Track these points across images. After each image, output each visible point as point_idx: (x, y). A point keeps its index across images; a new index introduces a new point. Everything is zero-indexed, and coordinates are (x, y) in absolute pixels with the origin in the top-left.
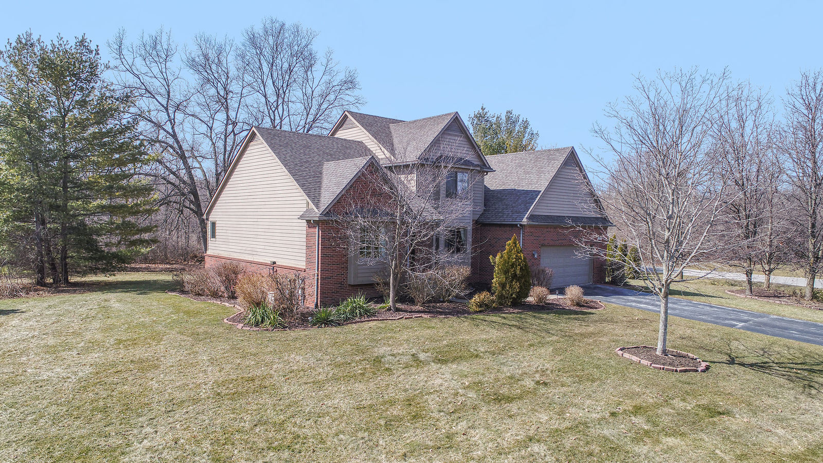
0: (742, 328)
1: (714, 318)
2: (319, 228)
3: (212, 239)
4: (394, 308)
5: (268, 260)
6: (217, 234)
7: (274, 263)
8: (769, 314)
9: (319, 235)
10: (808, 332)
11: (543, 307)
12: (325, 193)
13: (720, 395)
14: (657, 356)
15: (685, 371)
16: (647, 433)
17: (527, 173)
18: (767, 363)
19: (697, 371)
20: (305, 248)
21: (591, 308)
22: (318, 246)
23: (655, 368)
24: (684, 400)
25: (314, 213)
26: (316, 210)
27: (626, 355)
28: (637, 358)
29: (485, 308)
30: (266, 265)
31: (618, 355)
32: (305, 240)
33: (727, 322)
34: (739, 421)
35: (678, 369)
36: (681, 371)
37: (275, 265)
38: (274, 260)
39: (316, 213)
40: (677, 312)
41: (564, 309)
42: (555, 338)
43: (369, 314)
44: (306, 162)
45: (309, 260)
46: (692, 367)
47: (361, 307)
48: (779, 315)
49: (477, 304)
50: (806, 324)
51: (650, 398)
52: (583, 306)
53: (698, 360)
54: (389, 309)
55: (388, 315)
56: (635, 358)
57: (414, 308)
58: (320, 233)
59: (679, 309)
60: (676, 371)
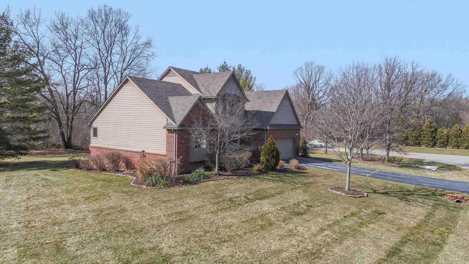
0: (369, 176)
1: (356, 172)
2: (176, 133)
3: (94, 138)
4: (218, 174)
5: (139, 150)
6: (98, 135)
7: (144, 151)
8: (376, 169)
9: (176, 137)
10: (394, 177)
11: (285, 171)
12: (176, 114)
13: (377, 206)
14: (346, 191)
15: (360, 197)
16: (361, 223)
17: (264, 102)
18: (387, 192)
19: (364, 197)
20: (166, 143)
21: (304, 170)
22: (176, 143)
23: (348, 196)
24: (366, 209)
25: (173, 125)
26: (174, 124)
27: (334, 191)
28: (339, 193)
29: (260, 172)
30: (138, 152)
31: (330, 192)
32: (166, 139)
33: (362, 174)
34: (390, 216)
35: (358, 196)
36: (359, 197)
37: (144, 153)
38: (143, 150)
39: (175, 126)
40: (339, 170)
41: (293, 171)
42: (299, 185)
43: (207, 178)
44: (160, 97)
45: (168, 150)
46: (362, 195)
47: (203, 174)
48: (379, 170)
49: (257, 170)
50: (392, 173)
51: (354, 209)
52: (300, 169)
53: (362, 192)
54: (216, 174)
55: (216, 178)
56: (338, 193)
57: (227, 173)
58: (177, 136)
59: (340, 169)
60: (357, 197)
